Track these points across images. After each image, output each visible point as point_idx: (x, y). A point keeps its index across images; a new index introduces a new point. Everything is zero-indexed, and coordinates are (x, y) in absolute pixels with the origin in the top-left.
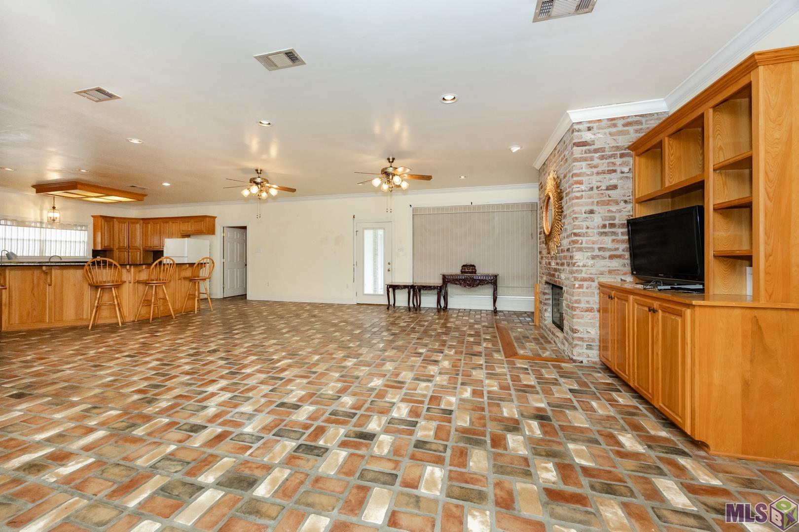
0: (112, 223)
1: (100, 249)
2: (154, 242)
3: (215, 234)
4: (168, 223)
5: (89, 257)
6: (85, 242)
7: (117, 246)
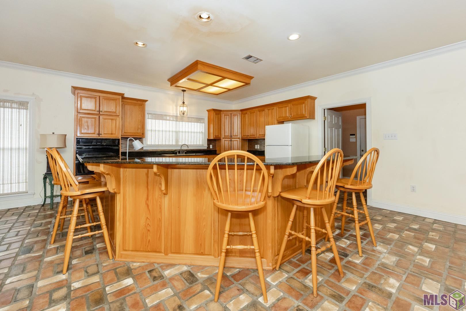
0: (220, 115)
1: (212, 138)
2: (251, 132)
3: (315, 119)
4: (264, 110)
5: (205, 145)
6: (203, 133)
7: (223, 136)
